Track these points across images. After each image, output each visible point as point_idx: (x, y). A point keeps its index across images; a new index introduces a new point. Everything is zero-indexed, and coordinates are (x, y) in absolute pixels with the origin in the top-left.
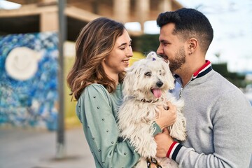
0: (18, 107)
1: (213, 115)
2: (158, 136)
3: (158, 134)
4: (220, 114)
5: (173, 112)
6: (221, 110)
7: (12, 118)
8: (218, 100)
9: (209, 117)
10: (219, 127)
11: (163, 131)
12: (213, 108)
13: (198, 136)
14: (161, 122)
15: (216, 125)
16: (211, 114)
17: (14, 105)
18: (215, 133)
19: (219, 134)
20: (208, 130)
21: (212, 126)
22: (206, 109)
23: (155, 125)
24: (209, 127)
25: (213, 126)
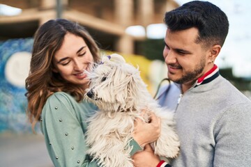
0: (18, 113)
1: (217, 130)
2: (138, 155)
3: (137, 153)
4: (225, 130)
5: (156, 126)
6: (228, 124)
7: (12, 125)
8: (225, 113)
9: (212, 132)
10: (222, 145)
11: (145, 148)
12: (218, 121)
13: (195, 154)
14: (140, 138)
15: (218, 143)
16: (215, 128)
17: (14, 111)
18: (216, 151)
19: (222, 155)
20: (210, 148)
21: (214, 143)
22: (209, 121)
23: (133, 142)
24: (211, 145)
25: (216, 143)
